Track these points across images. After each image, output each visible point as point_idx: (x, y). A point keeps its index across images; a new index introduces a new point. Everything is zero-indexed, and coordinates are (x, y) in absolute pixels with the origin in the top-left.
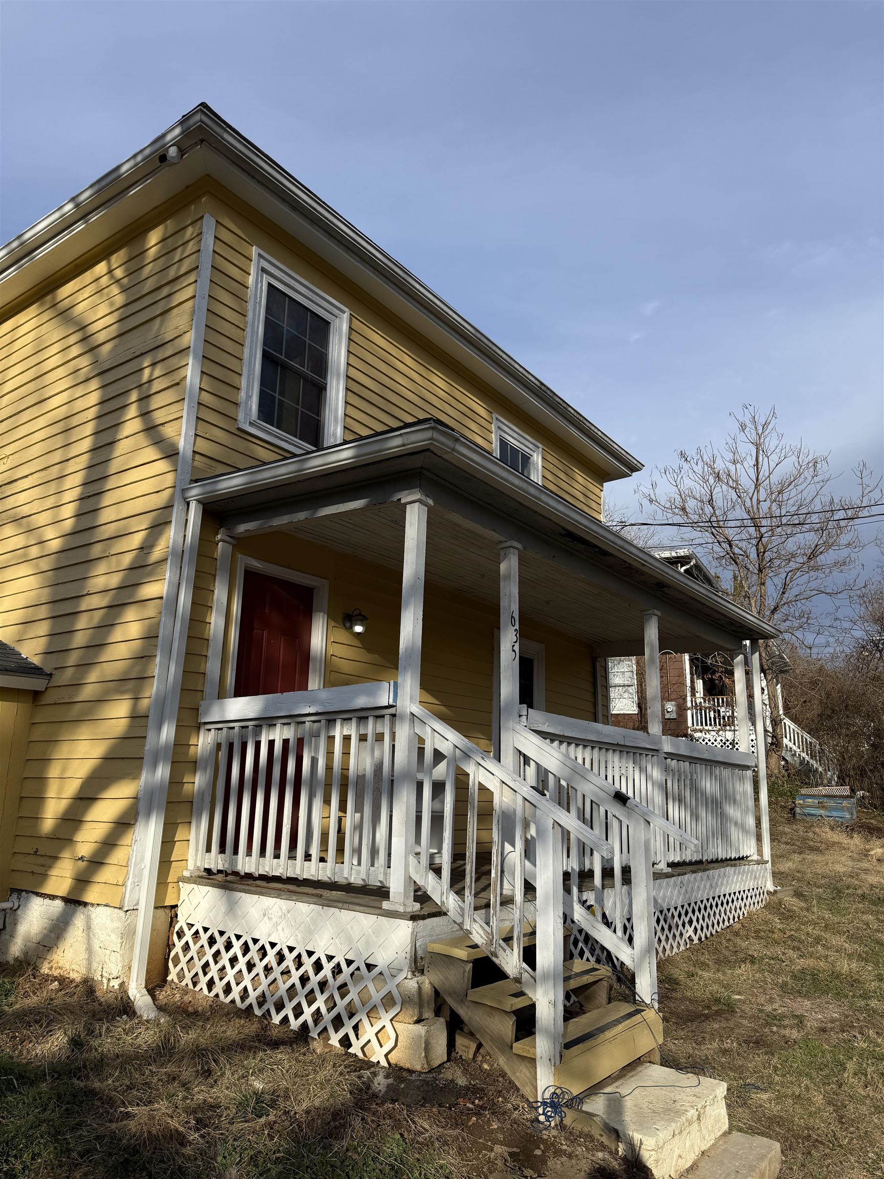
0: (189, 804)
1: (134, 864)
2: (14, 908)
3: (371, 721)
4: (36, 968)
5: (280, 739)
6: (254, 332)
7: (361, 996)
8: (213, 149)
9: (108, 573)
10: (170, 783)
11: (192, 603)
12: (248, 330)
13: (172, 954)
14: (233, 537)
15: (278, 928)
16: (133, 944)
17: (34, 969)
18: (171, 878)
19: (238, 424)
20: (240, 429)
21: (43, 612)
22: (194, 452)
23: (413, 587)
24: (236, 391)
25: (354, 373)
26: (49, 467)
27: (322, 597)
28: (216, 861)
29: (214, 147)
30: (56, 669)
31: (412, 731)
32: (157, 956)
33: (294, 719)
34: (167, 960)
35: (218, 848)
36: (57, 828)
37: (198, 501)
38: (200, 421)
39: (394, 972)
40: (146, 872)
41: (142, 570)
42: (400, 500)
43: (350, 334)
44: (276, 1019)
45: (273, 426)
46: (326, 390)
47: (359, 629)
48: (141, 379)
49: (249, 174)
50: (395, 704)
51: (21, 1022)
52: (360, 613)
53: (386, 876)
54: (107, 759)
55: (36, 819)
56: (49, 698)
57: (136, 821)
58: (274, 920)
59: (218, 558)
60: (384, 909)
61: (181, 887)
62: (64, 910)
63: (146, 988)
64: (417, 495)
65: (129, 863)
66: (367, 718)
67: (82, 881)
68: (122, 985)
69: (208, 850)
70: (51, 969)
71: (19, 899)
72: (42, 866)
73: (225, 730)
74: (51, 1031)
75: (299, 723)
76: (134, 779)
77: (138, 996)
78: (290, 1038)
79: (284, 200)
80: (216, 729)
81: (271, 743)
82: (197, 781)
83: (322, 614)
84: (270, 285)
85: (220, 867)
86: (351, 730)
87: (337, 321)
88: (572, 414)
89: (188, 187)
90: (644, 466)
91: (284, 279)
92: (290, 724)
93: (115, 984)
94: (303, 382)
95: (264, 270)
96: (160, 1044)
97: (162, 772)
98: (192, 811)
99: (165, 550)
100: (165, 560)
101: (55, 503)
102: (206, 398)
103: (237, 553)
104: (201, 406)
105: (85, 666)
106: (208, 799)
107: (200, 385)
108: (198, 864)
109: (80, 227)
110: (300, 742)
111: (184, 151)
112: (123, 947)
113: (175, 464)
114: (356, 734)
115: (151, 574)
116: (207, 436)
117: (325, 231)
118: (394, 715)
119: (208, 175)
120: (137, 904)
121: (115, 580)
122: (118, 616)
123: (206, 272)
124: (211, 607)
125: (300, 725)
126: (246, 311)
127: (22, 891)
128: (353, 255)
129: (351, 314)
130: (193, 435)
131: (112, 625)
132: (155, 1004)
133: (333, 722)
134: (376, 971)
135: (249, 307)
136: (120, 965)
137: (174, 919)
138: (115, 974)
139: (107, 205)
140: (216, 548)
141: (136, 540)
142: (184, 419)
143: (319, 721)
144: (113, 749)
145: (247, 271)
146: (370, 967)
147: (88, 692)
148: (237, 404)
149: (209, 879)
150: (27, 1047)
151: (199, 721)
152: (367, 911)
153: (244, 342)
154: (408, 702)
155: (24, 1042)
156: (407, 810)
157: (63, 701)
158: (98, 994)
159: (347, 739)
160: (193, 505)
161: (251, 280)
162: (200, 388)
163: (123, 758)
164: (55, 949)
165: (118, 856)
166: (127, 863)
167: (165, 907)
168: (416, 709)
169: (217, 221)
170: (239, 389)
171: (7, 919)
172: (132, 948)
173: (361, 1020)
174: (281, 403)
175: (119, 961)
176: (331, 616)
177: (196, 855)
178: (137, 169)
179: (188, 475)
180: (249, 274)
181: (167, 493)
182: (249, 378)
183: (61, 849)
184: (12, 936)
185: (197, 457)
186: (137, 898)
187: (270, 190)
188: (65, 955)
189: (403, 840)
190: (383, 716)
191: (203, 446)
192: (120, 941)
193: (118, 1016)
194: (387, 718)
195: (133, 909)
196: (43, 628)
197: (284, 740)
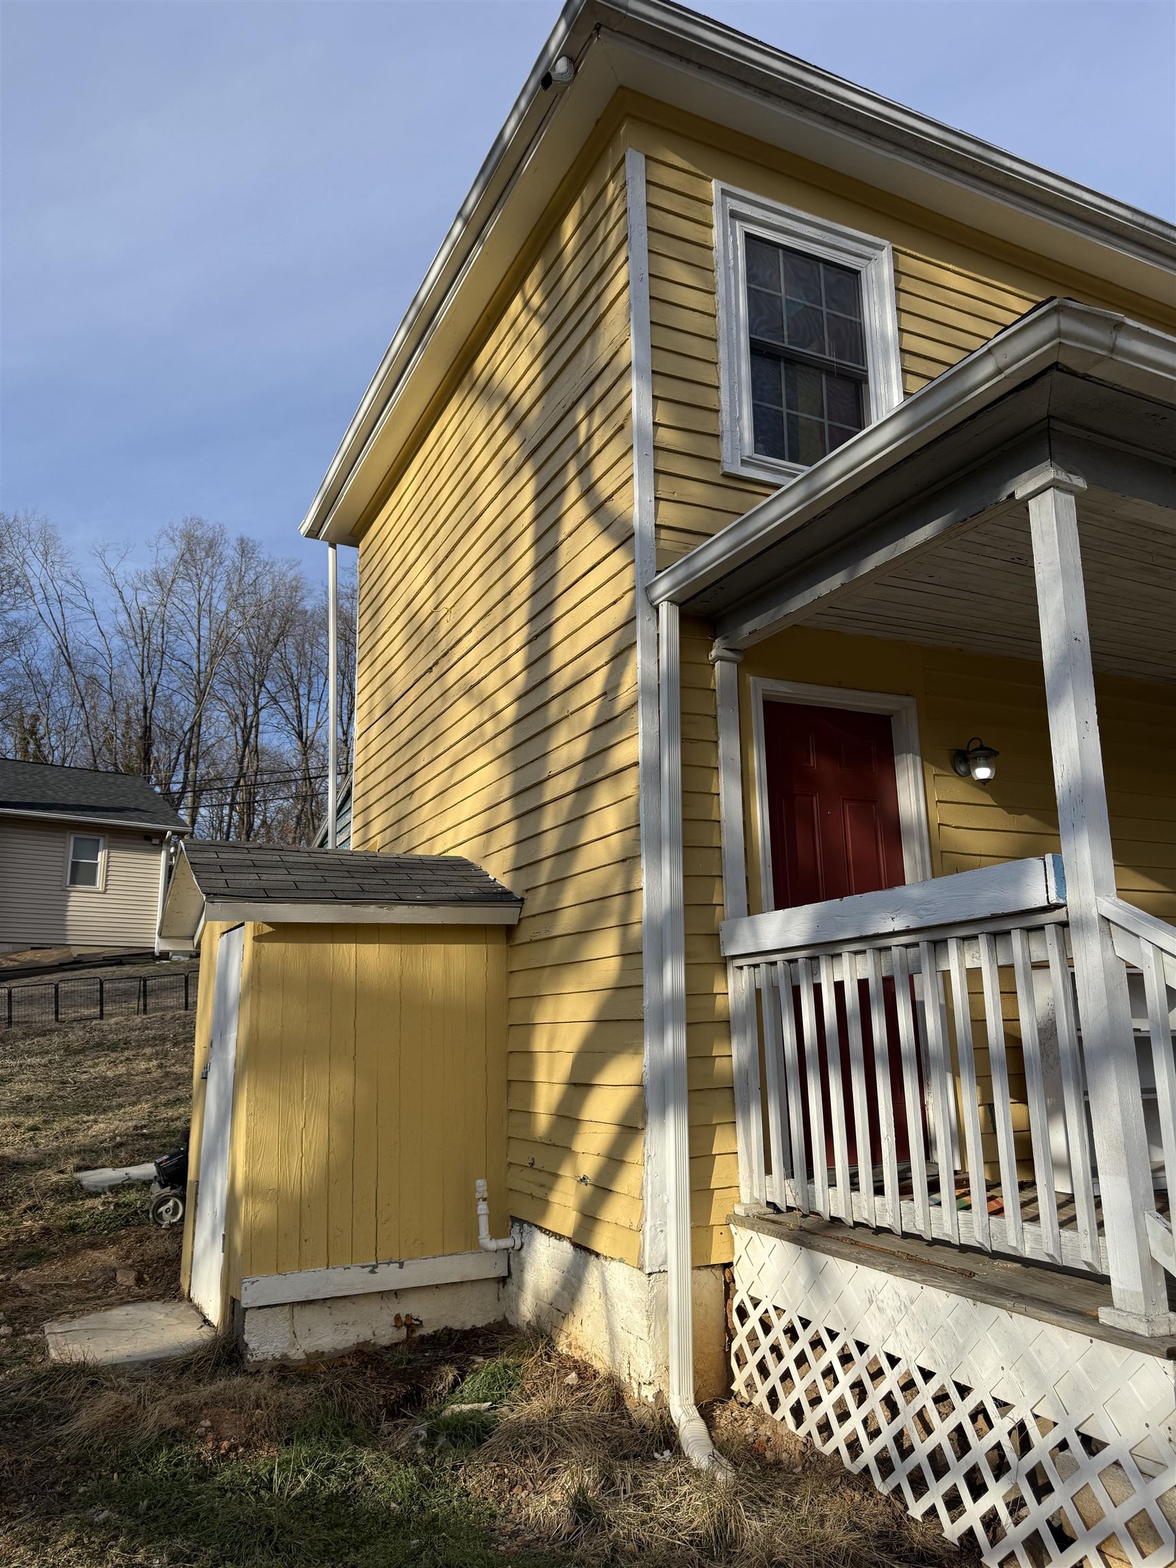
0: (728, 1092)
1: (651, 1196)
2: (517, 1247)
3: (1017, 939)
4: (551, 1343)
5: (852, 980)
6: (732, 315)
7: (1079, 1503)
8: (618, 35)
9: (570, 741)
10: (688, 1058)
11: (683, 765)
12: (721, 314)
13: (735, 1347)
14: (736, 650)
15: (898, 1329)
16: (667, 1328)
17: (548, 1344)
18: (716, 1217)
19: (722, 468)
20: (726, 475)
21: (506, 811)
22: (657, 526)
23: (1066, 660)
24: (713, 415)
25: (912, 343)
26: (491, 610)
27: (907, 728)
28: (782, 1191)
29: (618, 32)
30: (527, 890)
31: (1110, 953)
32: (711, 1347)
33: (874, 942)
34: (727, 1355)
35: (783, 1169)
36: (553, 1127)
37: (671, 600)
38: (661, 476)
39: (1148, 1467)
40: (671, 1210)
41: (610, 725)
42: (1012, 495)
43: (897, 281)
44: (916, 1510)
45: (783, 459)
46: (867, 382)
47: (983, 773)
48: (578, 441)
49: (681, 58)
50: (1062, 901)
51: (513, 1448)
52: (982, 746)
53: (1098, 1252)
54: (602, 1021)
55: (528, 1114)
56: (523, 935)
57: (646, 1123)
58: (889, 1312)
59: (717, 688)
60: (1103, 1325)
61: (734, 1234)
62: (575, 1258)
63: (696, 1404)
64: (1047, 473)
65: (644, 1194)
66: (1008, 933)
67: (589, 1217)
68: (659, 1395)
69: (768, 1171)
70: (570, 1346)
71: (522, 1234)
72: (542, 1186)
73: (763, 967)
74: (554, 1471)
75: (881, 950)
76: (635, 1054)
77: (684, 1419)
78: (948, 1551)
79: (746, 84)
80: (751, 965)
81: (839, 987)
82: (734, 1054)
83: (910, 756)
84: (748, 236)
85: (791, 1203)
86: (980, 956)
87: (872, 264)
89: (598, 121)
91: (770, 221)
92: (864, 952)
93: (648, 1393)
94: (827, 379)
95: (734, 215)
96: (713, 1533)
97: (674, 1042)
98: (734, 1104)
99: (633, 689)
100: (635, 704)
101: (503, 656)
102: (667, 437)
103: (747, 675)
104: (660, 452)
105: (559, 882)
106: (755, 1083)
107: (654, 418)
108: (756, 1195)
109: (478, 251)
110: (888, 984)
111: (578, 61)
112: (652, 1334)
113: (631, 551)
114: (991, 966)
115: (620, 729)
116: (675, 497)
117: (826, 116)
118: (1064, 925)
119: (621, 87)
120: (665, 1262)
121: (579, 749)
122: (587, 801)
123: (640, 239)
124: (717, 768)
125: (883, 953)
126: (715, 285)
127: (525, 1222)
128: (880, 143)
129: (894, 249)
130: (653, 499)
131: (583, 817)
132: (711, 1437)
133: (943, 944)
134: (1105, 1456)
135: (717, 278)
136: (651, 1363)
137: (729, 1288)
138: (646, 1378)
139: (499, 205)
140: (713, 672)
141: (597, 684)
142: (636, 478)
143: (916, 945)
144: (605, 1007)
145: (707, 221)
146: (1091, 1445)
147: (567, 921)
148: (718, 436)
149: (774, 1222)
150: (519, 1498)
151: (722, 955)
152: (1067, 1325)
153: (717, 334)
154: (1090, 895)
155: (515, 1486)
156: (1123, 1120)
157: (538, 938)
158: (628, 1403)
159: (974, 975)
160: (664, 608)
161: (715, 236)
162: (655, 424)
163: (618, 1020)
164: (571, 1315)
165: (627, 1182)
166: (641, 1194)
167: (713, 1266)
168: (1111, 906)
169: (647, 157)
170: (717, 411)
171: (511, 1262)
172: (665, 1335)
173: (1086, 1557)
174: (793, 421)
175: (649, 1356)
176: (927, 758)
177: (751, 1177)
178: (524, 122)
179: (652, 565)
180: (711, 227)
181: (628, 598)
182: (731, 389)
183: (559, 1164)
184: (520, 1287)
185: (664, 534)
186: (664, 1252)
187: (720, 73)
188: (583, 1328)
189: (1124, 1182)
190: (1041, 928)
191: (670, 514)
192: (645, 1323)
193: (657, 1451)
194: (1050, 931)
195: (660, 1272)
196: (507, 835)
197: (859, 981)
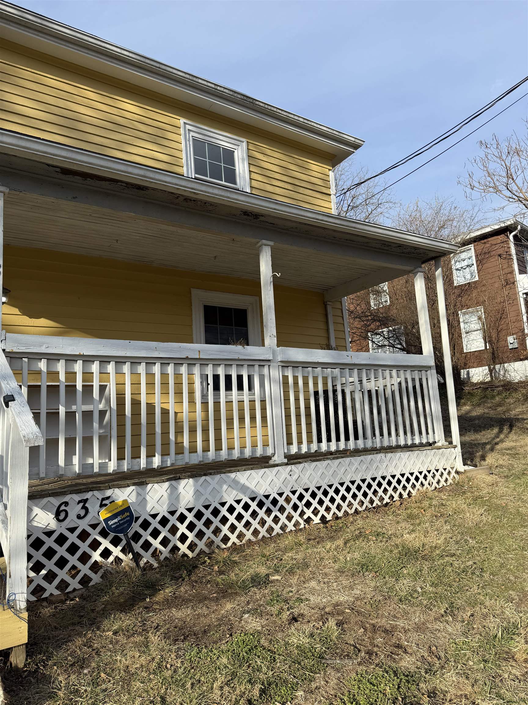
88: (262, 107)
90: (364, 142)
